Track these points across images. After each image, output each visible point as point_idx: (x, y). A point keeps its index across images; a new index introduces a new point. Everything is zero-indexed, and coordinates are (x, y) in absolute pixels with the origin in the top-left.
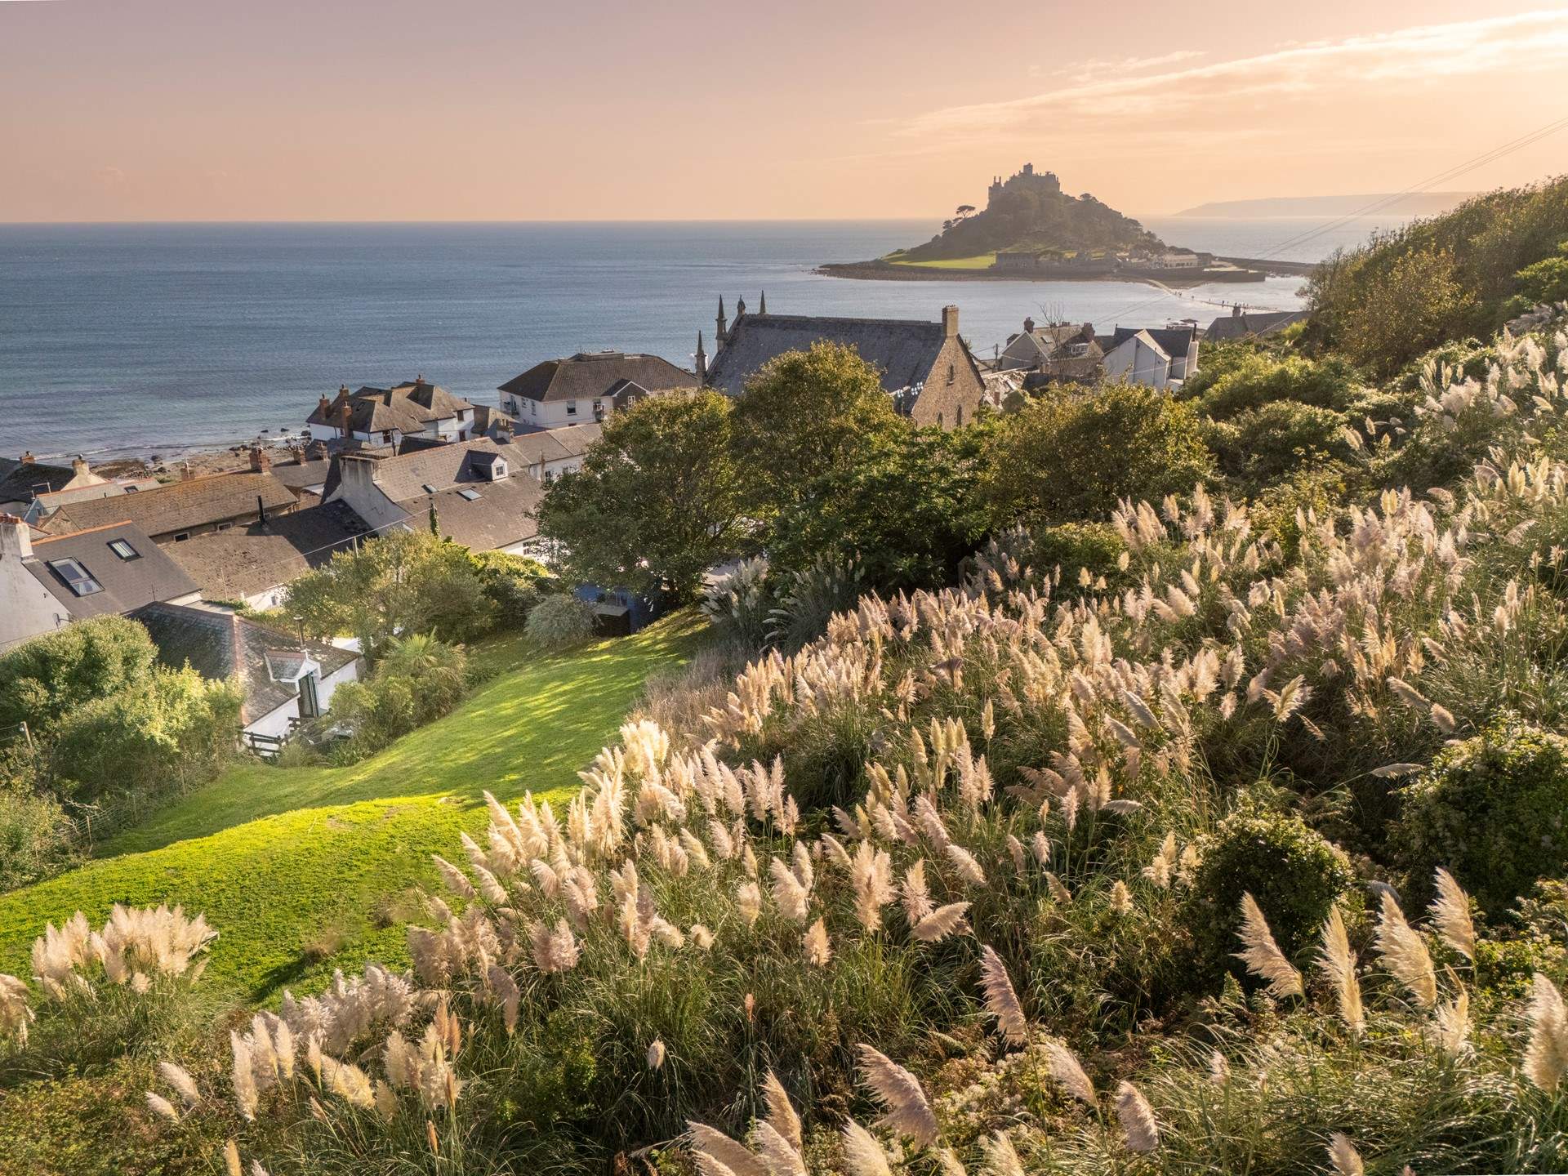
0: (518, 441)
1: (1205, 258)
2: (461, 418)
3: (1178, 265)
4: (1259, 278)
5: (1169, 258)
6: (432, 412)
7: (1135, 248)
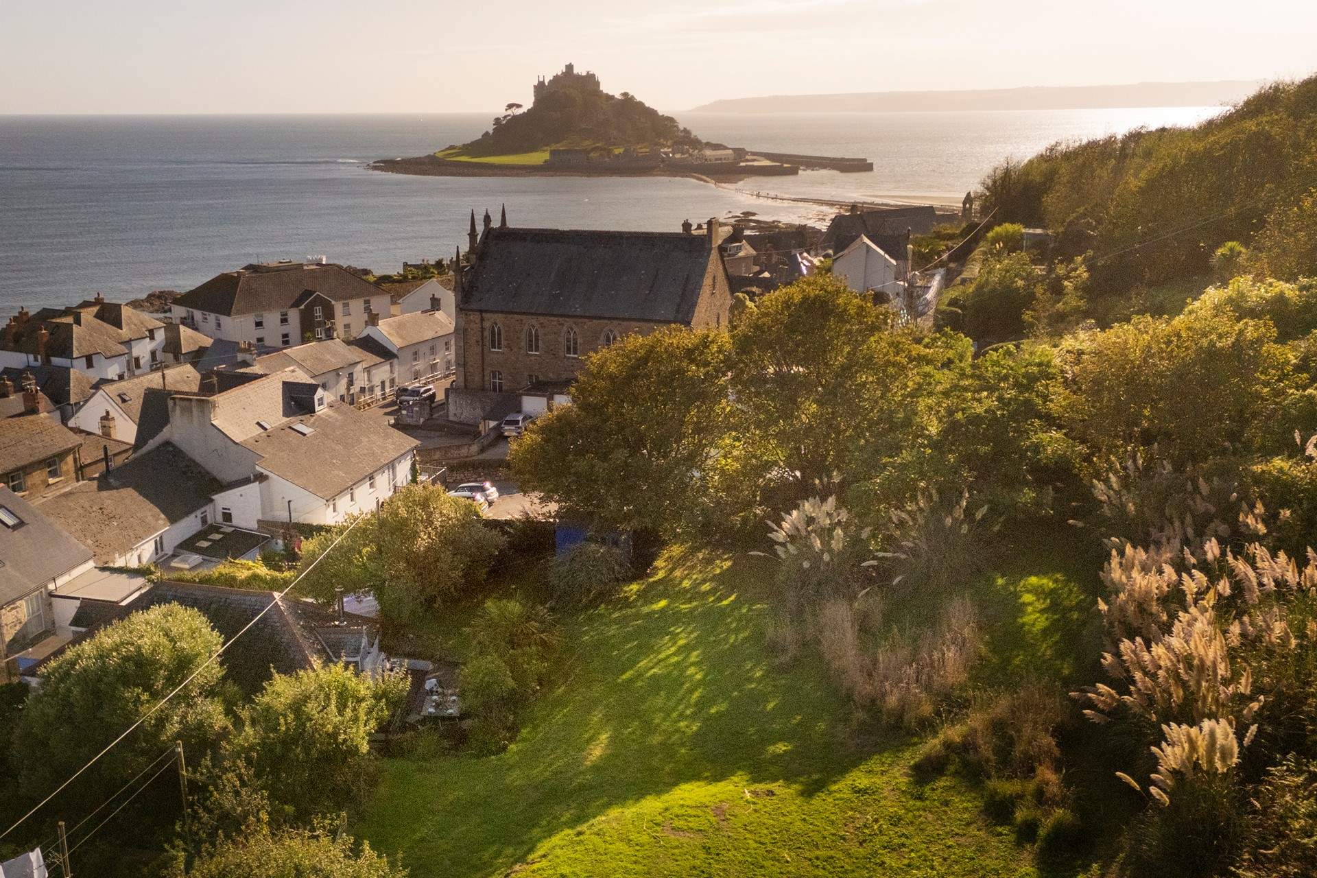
0: (260, 363)
1: (740, 153)
2: (152, 338)
3: (717, 159)
4: (793, 172)
5: (708, 153)
6: (125, 332)
7: (675, 143)
